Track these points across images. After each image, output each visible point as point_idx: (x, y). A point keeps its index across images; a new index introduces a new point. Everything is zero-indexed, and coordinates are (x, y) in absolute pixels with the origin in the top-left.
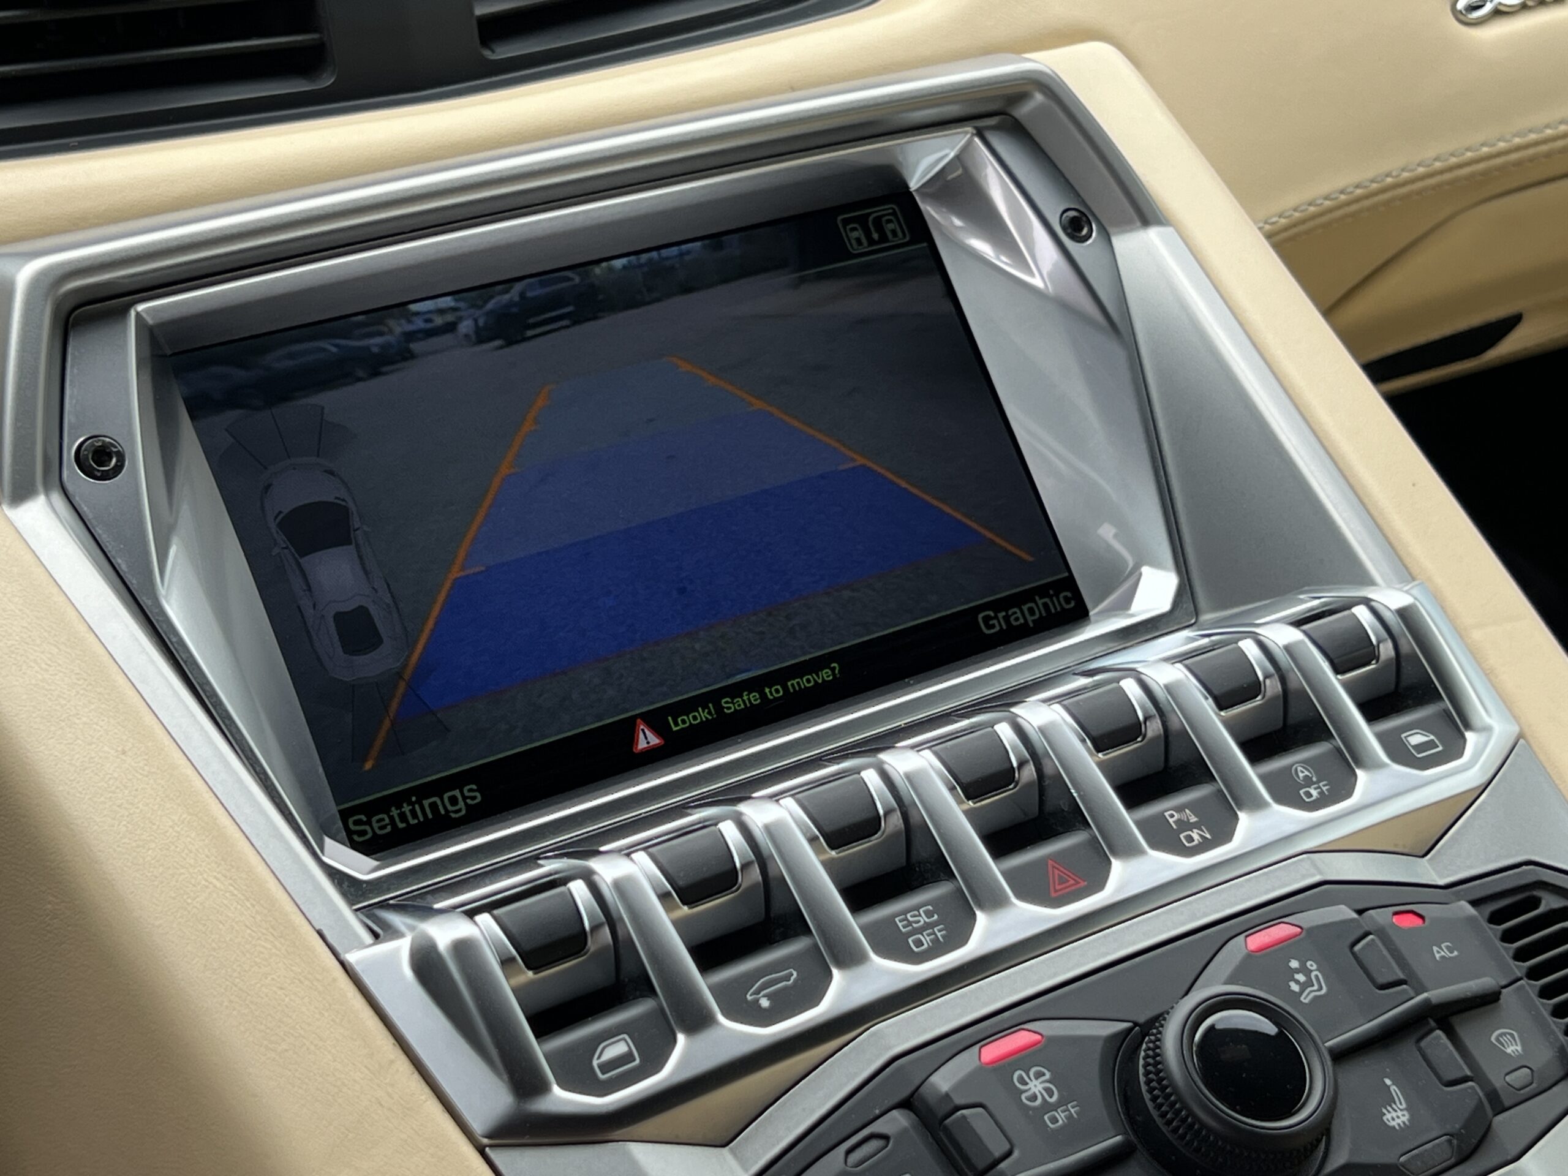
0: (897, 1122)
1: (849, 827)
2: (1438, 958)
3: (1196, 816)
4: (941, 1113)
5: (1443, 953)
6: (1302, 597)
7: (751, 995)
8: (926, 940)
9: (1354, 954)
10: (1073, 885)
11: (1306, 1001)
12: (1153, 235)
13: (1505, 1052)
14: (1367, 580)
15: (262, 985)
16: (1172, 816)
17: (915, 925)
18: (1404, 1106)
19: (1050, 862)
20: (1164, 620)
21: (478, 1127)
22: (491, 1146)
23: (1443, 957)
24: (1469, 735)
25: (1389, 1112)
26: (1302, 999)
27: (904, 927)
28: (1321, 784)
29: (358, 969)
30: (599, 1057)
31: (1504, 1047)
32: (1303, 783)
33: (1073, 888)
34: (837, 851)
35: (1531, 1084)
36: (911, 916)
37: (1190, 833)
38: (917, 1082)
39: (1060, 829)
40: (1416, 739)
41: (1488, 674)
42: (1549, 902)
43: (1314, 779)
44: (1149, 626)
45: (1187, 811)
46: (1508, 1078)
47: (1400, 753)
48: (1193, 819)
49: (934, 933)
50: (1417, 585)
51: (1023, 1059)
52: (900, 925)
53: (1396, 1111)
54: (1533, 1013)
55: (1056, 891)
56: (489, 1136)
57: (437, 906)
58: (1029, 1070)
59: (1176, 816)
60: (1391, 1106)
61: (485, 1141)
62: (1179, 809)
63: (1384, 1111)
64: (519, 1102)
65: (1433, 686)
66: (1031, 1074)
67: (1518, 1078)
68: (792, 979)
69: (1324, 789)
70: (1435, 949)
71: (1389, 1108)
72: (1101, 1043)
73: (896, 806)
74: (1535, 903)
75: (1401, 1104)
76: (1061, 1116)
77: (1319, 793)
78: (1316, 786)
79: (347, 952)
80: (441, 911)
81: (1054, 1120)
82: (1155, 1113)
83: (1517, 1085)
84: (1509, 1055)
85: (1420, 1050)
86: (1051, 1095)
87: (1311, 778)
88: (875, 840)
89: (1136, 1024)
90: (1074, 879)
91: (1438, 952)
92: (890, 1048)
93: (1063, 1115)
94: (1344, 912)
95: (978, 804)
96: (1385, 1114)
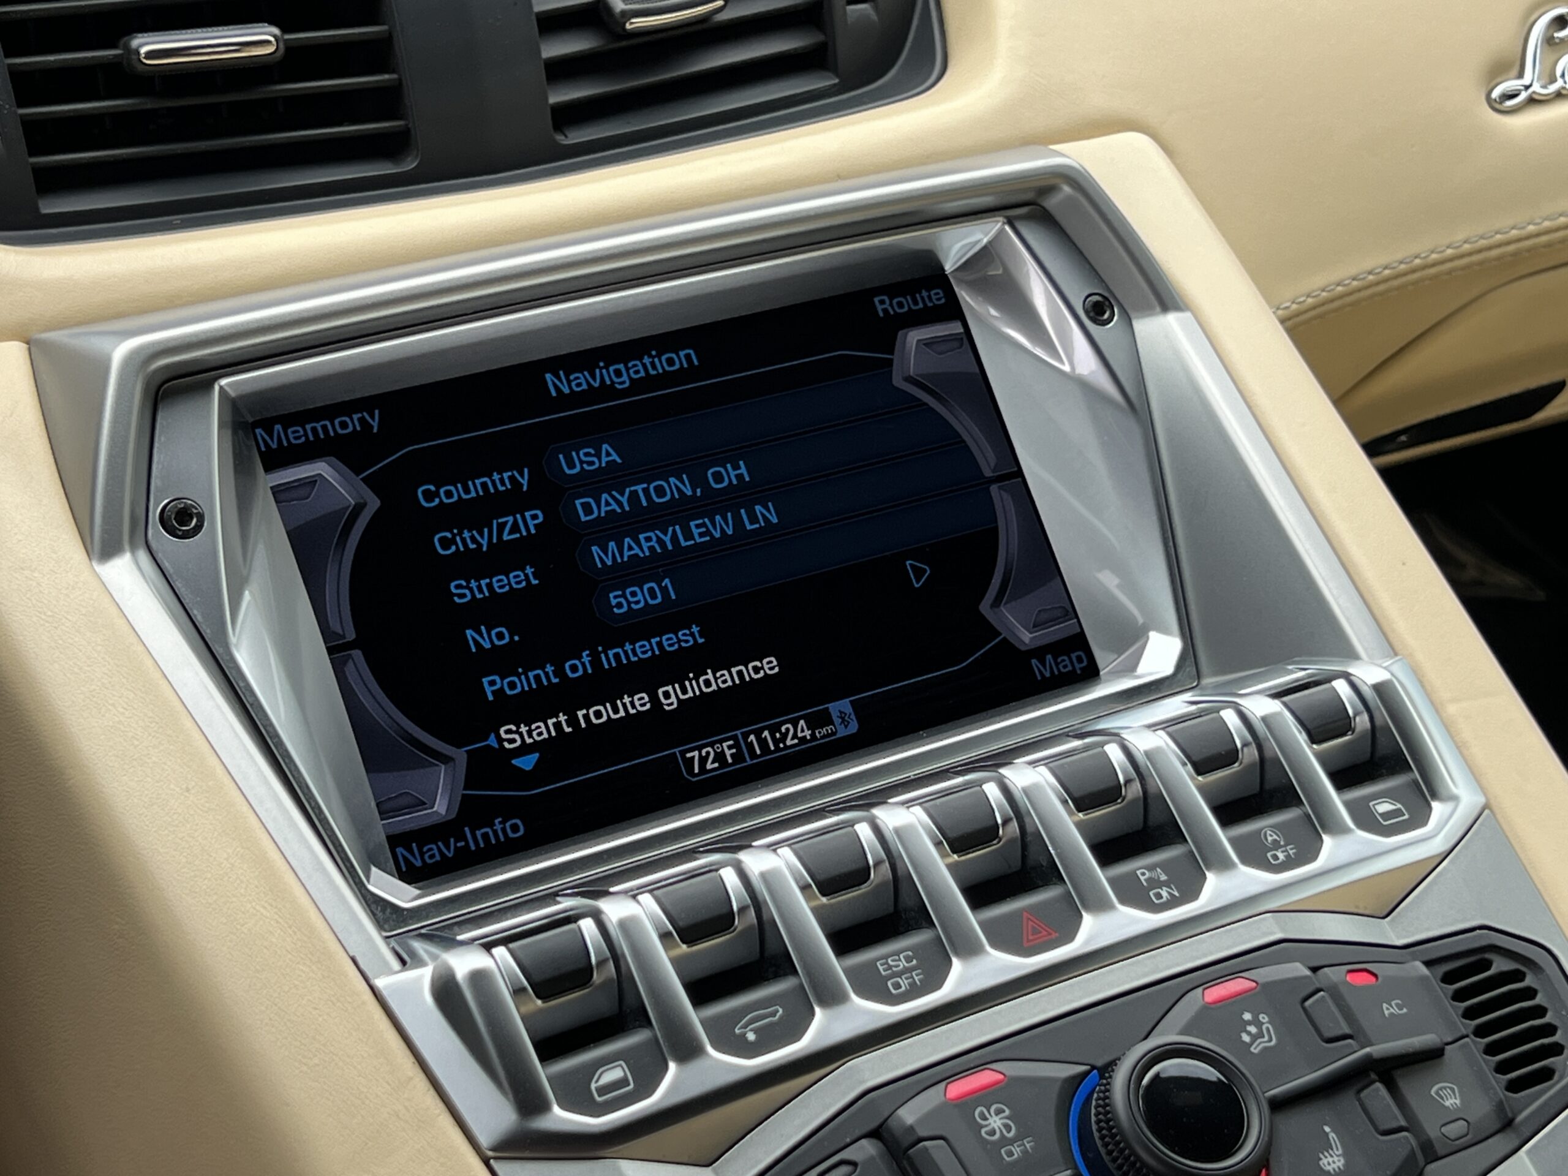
0: (866, 1150)
1: (839, 876)
2: (1387, 1015)
3: (1166, 874)
4: (906, 1143)
5: (1392, 1010)
6: (1290, 667)
7: (739, 1029)
8: (904, 983)
9: (1305, 1010)
10: (1045, 936)
11: (1256, 1051)
12: (1172, 319)
13: (1443, 1105)
14: (1352, 655)
15: (299, 1005)
16: (1143, 874)
17: (894, 969)
18: (1340, 1152)
19: (1025, 913)
20: (1167, 683)
21: (485, 1140)
22: (495, 1158)
23: (1392, 1014)
24: (1436, 805)
25: (1326, 1157)
26: (1252, 1049)
27: (885, 970)
28: (1288, 848)
29: (385, 993)
30: (597, 1081)
31: (1443, 1099)
32: (1271, 846)
33: (1046, 938)
34: (829, 897)
35: (1467, 1134)
36: (893, 961)
37: (1160, 890)
38: (886, 1114)
39: (1041, 883)
40: (1384, 807)
41: (1460, 748)
42: (1500, 965)
43: (1282, 843)
44: (1153, 688)
45: (1159, 870)
46: (1443, 1129)
47: (1367, 821)
48: (1163, 877)
49: (912, 977)
50: (1397, 661)
51: (985, 1096)
52: (881, 968)
53: (1332, 1156)
54: (1475, 1068)
55: (1028, 941)
56: (493, 1149)
57: (460, 938)
58: (990, 1107)
59: (1148, 874)
60: (1328, 1152)
61: (490, 1154)
62: (1151, 868)
63: (1321, 1156)
64: (522, 1120)
65: (1403, 757)
66: (992, 1111)
67: (1455, 1129)
68: (778, 1015)
69: (1291, 852)
70: (1385, 1005)
71: (1326, 1154)
72: (1059, 1084)
73: (885, 858)
74: (1487, 965)
75: (1337, 1149)
76: (1017, 1151)
77: (1286, 856)
78: (1283, 849)
79: (377, 977)
80: (462, 943)
81: (1010, 1154)
82: (1102, 1151)
83: (1453, 1137)
84: (1447, 1108)
85: (1359, 1100)
86: (1009, 1131)
87: (1279, 842)
88: (864, 889)
89: (1093, 1067)
90: (1046, 931)
91: (1388, 1009)
92: (864, 1082)
93: (1018, 1149)
94: (1299, 969)
95: (963, 858)
96: (1321, 1159)
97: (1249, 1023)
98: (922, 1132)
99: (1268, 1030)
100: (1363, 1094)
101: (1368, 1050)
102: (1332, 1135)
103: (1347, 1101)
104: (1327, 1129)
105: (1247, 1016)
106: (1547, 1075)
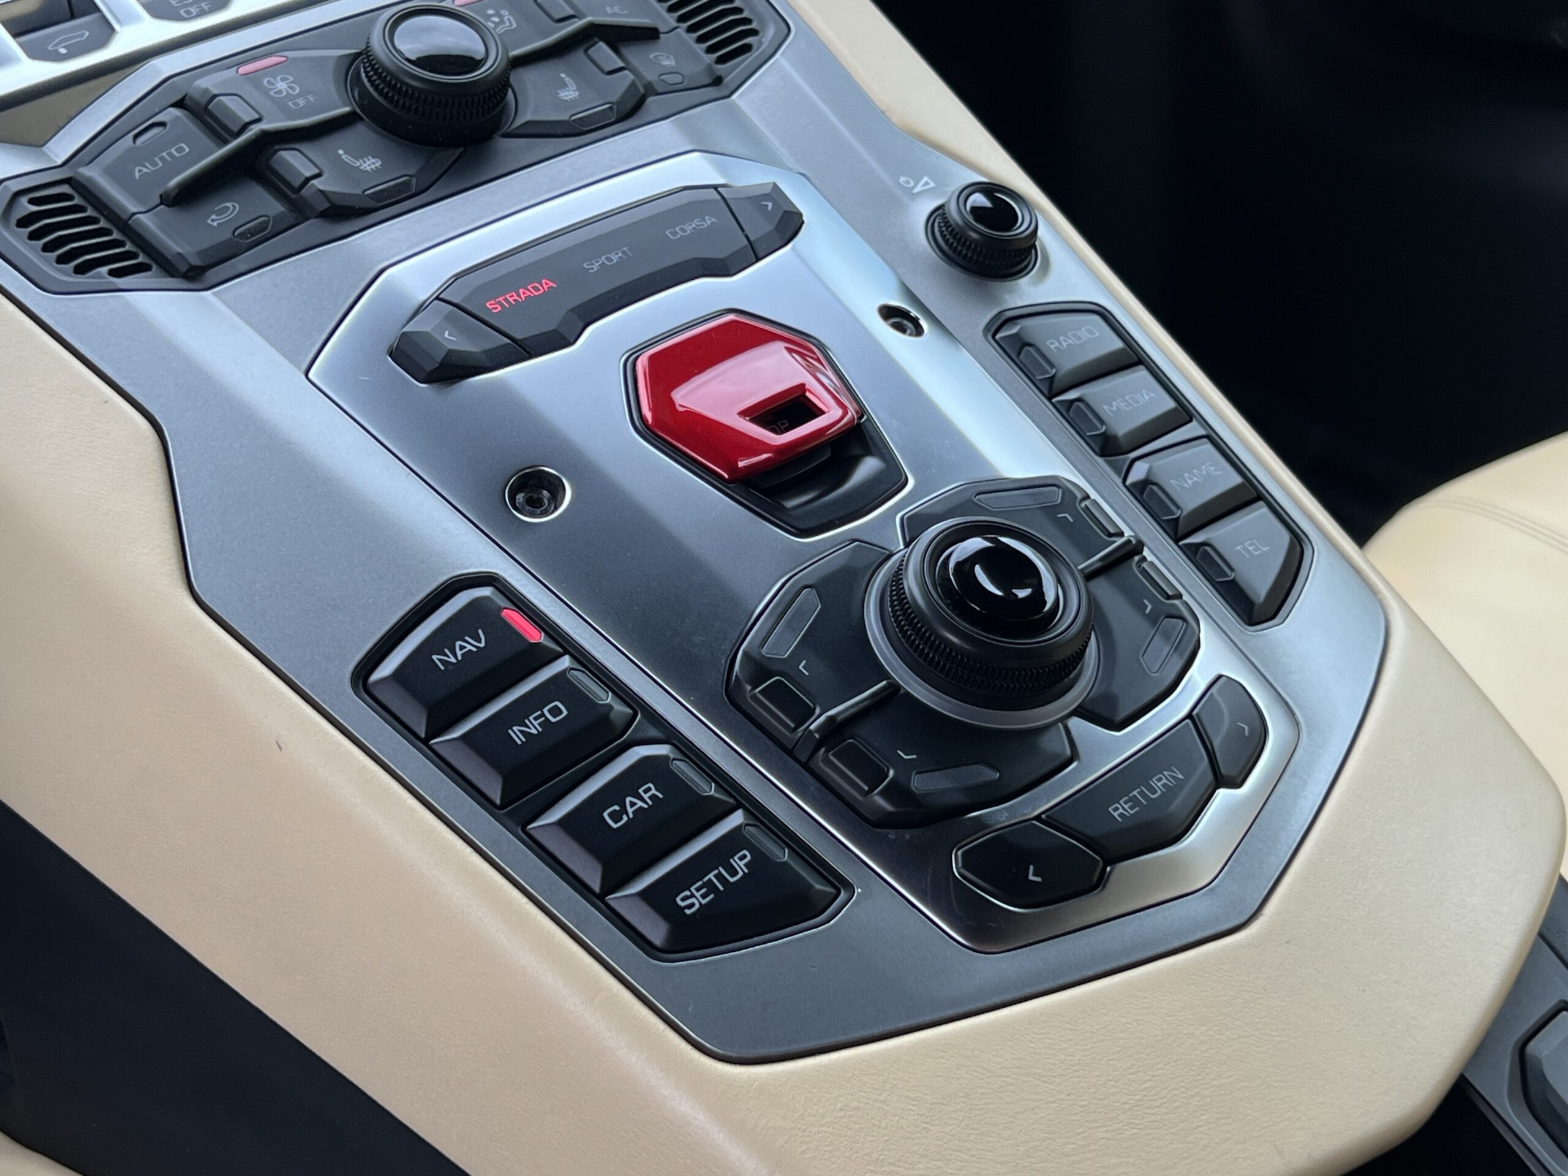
0: (171, 114)
4: (204, 101)
5: (614, 11)
7: (52, 46)
8: (195, 11)
13: (661, 64)
18: (574, 88)
25: (563, 92)
31: (660, 61)
35: (682, 83)
38: (185, 89)
46: (662, 78)
49: (201, 7)
51: (271, 71)
53: (568, 91)
58: (276, 77)
60: (564, 89)
66: (278, 79)
67: (671, 79)
68: (84, 36)
70: (608, 8)
72: (334, 60)
75: (572, 86)
76: (302, 102)
81: (296, 103)
83: (670, 83)
84: (664, 66)
85: (587, 55)
86: (294, 90)
91: (611, 10)
92: (165, 73)
93: (303, 100)
96: (559, 93)
97: (492, 15)
98: (215, 91)
99: (509, 19)
100: (590, 52)
101: (589, 19)
102: (567, 79)
103: (578, 57)
104: (563, 75)
105: (491, 12)
106: (747, 48)
